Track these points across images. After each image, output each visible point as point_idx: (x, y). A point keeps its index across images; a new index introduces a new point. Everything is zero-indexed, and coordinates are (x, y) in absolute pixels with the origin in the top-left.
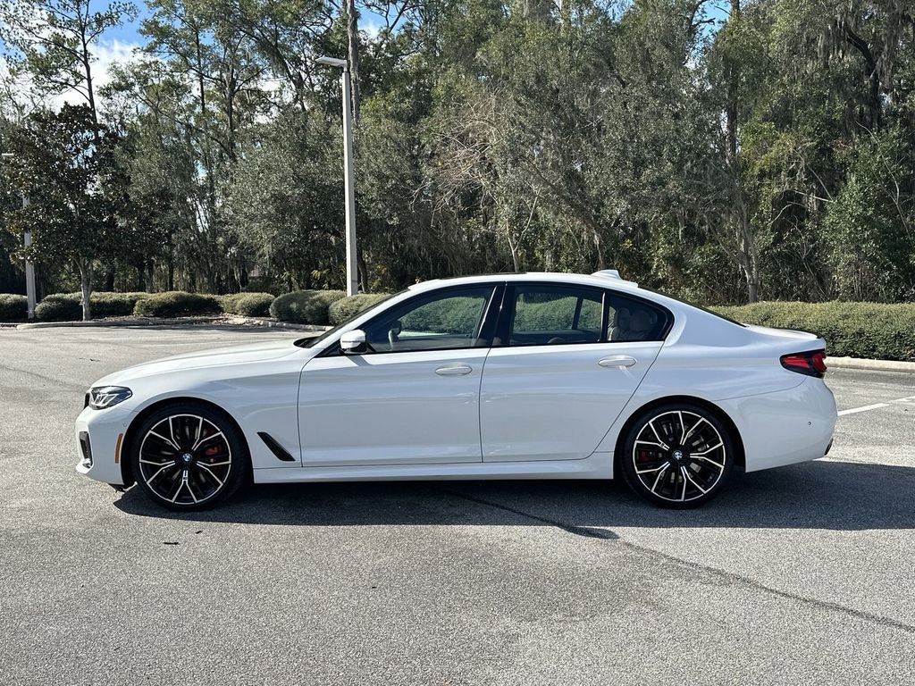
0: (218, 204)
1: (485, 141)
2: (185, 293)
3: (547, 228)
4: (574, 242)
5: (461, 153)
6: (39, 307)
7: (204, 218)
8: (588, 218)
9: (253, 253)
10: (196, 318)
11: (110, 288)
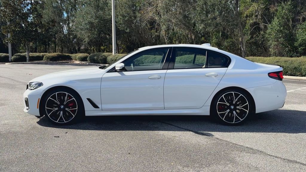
0: (71, 25)
1: (157, 5)
2: (60, 53)
3: (177, 33)
4: (186, 38)
5: (149, 9)
6: (13, 58)
7: (66, 30)
8: (191, 30)
9: (82, 41)
10: (63, 61)
11: (35, 52)
